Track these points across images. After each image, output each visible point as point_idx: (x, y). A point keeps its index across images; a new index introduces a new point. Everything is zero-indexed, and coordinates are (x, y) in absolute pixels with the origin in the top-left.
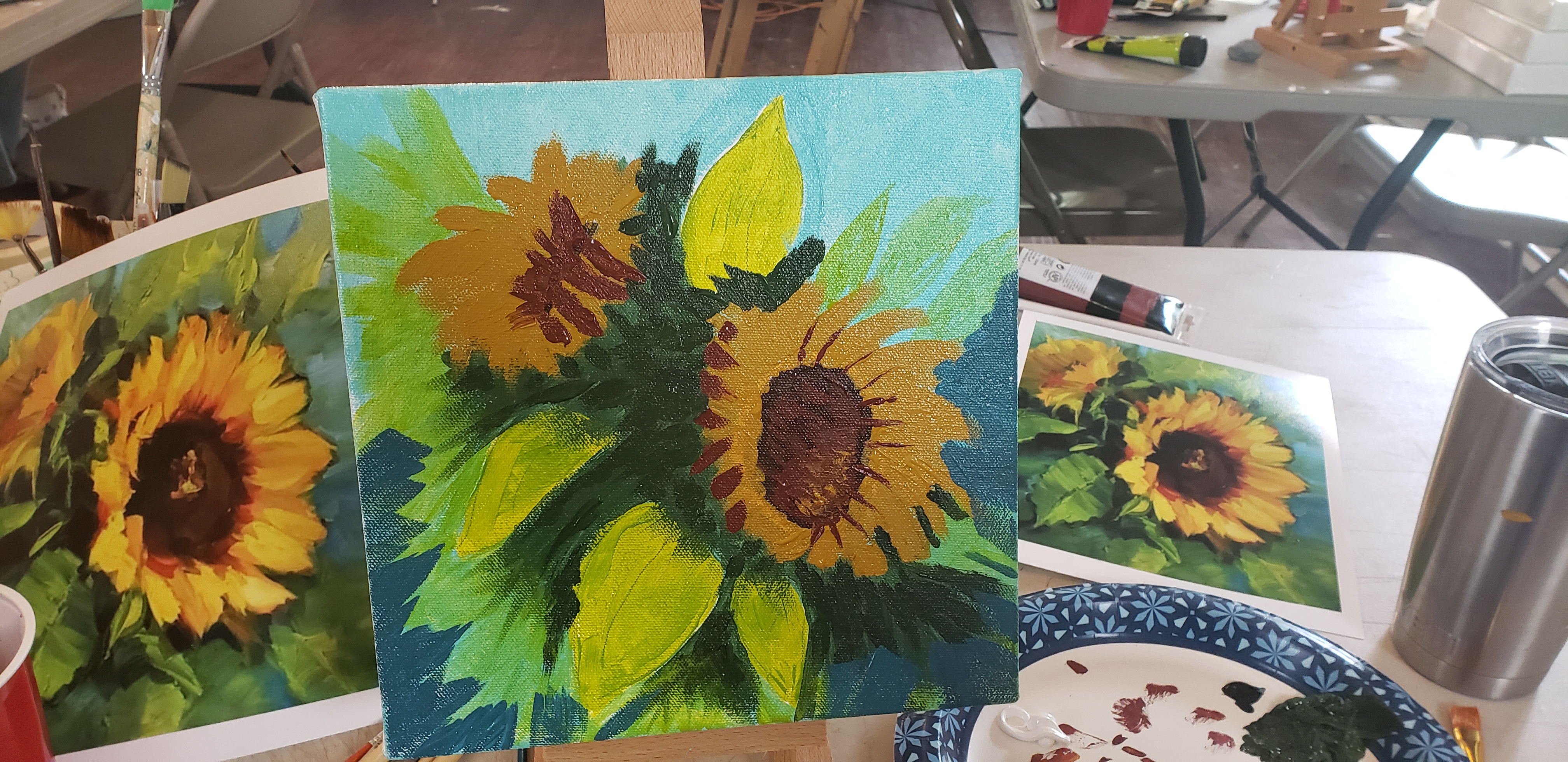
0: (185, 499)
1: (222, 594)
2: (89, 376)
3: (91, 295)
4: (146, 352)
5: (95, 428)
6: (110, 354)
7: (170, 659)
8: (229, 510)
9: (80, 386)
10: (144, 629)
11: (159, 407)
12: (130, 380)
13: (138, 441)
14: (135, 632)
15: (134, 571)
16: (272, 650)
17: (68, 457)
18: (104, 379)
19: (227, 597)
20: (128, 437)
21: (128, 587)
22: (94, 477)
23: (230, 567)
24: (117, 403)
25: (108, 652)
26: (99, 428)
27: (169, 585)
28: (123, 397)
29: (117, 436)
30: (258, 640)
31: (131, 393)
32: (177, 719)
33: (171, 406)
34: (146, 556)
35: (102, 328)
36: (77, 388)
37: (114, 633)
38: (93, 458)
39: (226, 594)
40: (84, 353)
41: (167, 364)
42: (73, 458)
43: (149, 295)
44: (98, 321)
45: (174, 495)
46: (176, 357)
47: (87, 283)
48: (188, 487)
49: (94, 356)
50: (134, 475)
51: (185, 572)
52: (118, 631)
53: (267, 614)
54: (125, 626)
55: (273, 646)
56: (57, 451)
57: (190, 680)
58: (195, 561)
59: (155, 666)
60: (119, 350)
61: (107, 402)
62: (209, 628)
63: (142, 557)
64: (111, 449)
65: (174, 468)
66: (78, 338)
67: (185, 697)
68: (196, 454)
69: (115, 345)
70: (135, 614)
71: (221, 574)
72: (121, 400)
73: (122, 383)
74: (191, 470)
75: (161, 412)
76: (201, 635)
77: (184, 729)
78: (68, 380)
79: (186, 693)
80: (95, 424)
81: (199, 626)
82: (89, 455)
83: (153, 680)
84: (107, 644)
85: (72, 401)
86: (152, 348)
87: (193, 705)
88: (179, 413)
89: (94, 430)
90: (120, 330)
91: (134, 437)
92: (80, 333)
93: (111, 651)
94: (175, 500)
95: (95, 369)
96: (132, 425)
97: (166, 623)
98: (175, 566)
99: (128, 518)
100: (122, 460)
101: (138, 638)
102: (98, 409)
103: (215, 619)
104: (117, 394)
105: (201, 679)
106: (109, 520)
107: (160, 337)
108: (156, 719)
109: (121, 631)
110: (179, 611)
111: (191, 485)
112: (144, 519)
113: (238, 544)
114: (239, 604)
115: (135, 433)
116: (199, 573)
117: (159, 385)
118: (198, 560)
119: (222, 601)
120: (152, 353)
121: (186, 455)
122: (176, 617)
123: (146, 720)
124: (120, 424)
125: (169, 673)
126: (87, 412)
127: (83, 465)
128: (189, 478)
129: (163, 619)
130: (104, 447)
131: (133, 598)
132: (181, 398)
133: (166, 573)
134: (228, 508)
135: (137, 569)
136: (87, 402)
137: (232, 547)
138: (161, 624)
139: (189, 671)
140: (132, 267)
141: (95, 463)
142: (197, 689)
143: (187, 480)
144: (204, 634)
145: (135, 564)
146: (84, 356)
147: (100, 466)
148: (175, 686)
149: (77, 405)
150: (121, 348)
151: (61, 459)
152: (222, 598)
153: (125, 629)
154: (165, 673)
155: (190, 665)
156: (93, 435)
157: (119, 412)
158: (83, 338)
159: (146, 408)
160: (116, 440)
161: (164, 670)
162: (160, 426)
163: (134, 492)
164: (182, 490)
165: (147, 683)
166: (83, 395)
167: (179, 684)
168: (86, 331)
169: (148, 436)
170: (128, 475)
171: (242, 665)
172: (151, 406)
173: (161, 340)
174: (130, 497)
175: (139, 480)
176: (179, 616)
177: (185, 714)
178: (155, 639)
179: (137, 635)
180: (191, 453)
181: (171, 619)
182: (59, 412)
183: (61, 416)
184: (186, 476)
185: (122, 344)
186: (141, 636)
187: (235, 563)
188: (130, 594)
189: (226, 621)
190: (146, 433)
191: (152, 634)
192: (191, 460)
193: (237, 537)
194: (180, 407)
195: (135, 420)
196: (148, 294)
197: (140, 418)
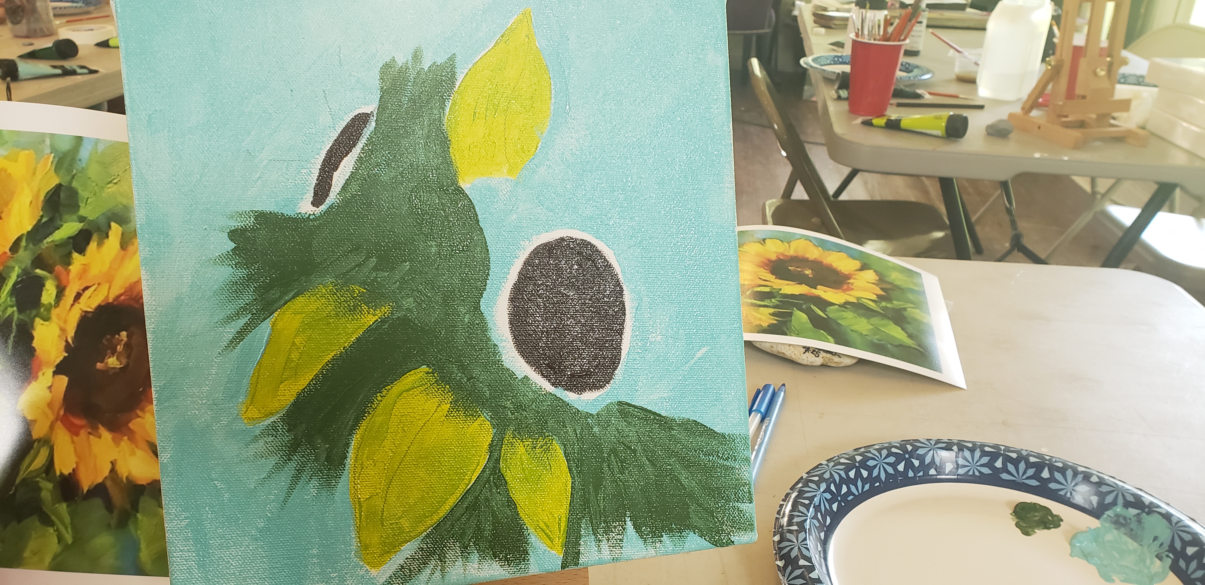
0: (107, 372)
1: (112, 459)
2: (45, 238)
3: (53, 155)
4: (105, 235)
5: (44, 288)
6: (68, 224)
7: (57, 505)
8: (141, 389)
9: (34, 245)
10: (44, 475)
11: (105, 288)
12: (84, 255)
13: (80, 312)
14: (37, 476)
15: (49, 424)
16: (137, 518)
17: (15, 309)
18: (59, 245)
19: (116, 463)
20: (72, 305)
21: (42, 435)
22: (35, 333)
23: (126, 438)
24: (68, 272)
25: (13, 488)
26: (48, 291)
27: (73, 442)
28: (75, 268)
29: (62, 302)
30: (128, 507)
31: (83, 267)
32: (48, 559)
33: (116, 290)
34: (62, 412)
35: (62, 195)
36: (31, 246)
37: (21, 473)
38: (37, 315)
39: (115, 460)
40: (41, 213)
41: (122, 252)
42: (20, 311)
43: (116, 183)
44: (59, 187)
45: (99, 365)
46: (131, 248)
47: (48, 142)
48: (112, 362)
49: (51, 220)
50: (70, 340)
51: (90, 433)
52: (25, 472)
53: (142, 485)
54: (31, 468)
55: (138, 515)
56: (6, 299)
57: (66, 528)
58: (100, 426)
59: (44, 509)
60: (78, 223)
61: (59, 268)
62: (93, 486)
63: (58, 412)
64: (54, 312)
65: (106, 343)
66: (37, 196)
67: (59, 542)
68: (128, 336)
69: (75, 217)
70: (40, 461)
71: (116, 442)
72: (72, 271)
73: (75, 255)
74: (119, 348)
75: (107, 292)
76: (85, 491)
77: (50, 570)
78: (23, 235)
79: (60, 539)
80: (44, 285)
81: (86, 483)
82: (34, 312)
83: (39, 520)
84: (15, 481)
85: (25, 256)
86: (110, 233)
87: (62, 552)
88: (122, 298)
89: (42, 291)
90: (82, 205)
91: (77, 306)
92: (39, 190)
93: (16, 487)
94: (99, 370)
95: (51, 234)
96: (78, 296)
97: (61, 474)
98: (82, 427)
99: (56, 376)
100: (62, 325)
101: (38, 482)
102: (50, 272)
103: (100, 480)
104: (69, 264)
105: (75, 529)
106: (40, 374)
107: (121, 226)
108: (34, 555)
109: (27, 473)
110: (74, 466)
111: (116, 361)
112: (69, 380)
113: (138, 419)
114: (123, 472)
115: (79, 303)
116: (100, 437)
117: (110, 267)
118: (103, 426)
119: (110, 465)
120: (110, 238)
121: (119, 335)
122: (71, 471)
123: (27, 554)
124: (67, 292)
125: (53, 518)
126: (38, 271)
127: (27, 319)
128: (116, 354)
129: (60, 470)
130: (49, 308)
131: (43, 446)
132: (127, 285)
133: (74, 431)
134: (140, 388)
135: (52, 422)
136: (39, 261)
137: (133, 421)
138: (58, 473)
139: (67, 519)
140: (101, 148)
141: (38, 321)
142: (69, 538)
143: (113, 355)
144: (88, 491)
145: (52, 417)
146: (42, 217)
147: (42, 324)
148: (54, 531)
149: (30, 262)
150: (80, 222)
151: (9, 309)
152: (111, 462)
153: (31, 471)
154: (49, 517)
155: (69, 515)
156: (41, 295)
157: (68, 282)
158: (42, 198)
159: (94, 285)
160: (60, 305)
161: (50, 514)
162: (103, 304)
163: (66, 355)
164: (107, 363)
165: (34, 522)
166: (36, 255)
167: (57, 530)
168: (46, 192)
169: (89, 310)
170: (65, 339)
171: (109, 526)
172: (99, 284)
173: (120, 229)
174: (61, 358)
175: (73, 346)
176: (74, 470)
177: (55, 557)
178: (50, 486)
179: (38, 479)
180: (124, 334)
181: (66, 471)
182: (11, 263)
183: (14, 267)
184: (114, 352)
185: (82, 219)
186: (41, 480)
187: (131, 435)
188: (41, 443)
189: (109, 483)
190: (88, 307)
191: (49, 481)
192: (122, 340)
193: (140, 413)
194: (125, 292)
195: (81, 292)
196: (115, 181)
197: (87, 292)
